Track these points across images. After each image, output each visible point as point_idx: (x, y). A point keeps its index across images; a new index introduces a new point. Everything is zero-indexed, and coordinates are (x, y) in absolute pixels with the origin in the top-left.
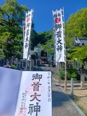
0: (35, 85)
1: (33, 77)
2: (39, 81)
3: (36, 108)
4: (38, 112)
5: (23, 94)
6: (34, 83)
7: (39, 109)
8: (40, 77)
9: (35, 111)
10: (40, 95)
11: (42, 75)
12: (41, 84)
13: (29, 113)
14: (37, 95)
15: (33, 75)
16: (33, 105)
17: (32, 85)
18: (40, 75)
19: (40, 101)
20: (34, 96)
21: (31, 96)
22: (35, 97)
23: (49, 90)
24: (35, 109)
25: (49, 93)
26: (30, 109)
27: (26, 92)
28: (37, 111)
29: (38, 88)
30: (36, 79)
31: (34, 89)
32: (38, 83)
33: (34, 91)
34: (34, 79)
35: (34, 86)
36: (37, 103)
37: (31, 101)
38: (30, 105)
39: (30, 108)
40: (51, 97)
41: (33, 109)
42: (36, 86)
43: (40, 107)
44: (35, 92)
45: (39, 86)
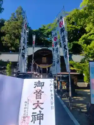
0: (37, 93)
1: (35, 85)
2: (42, 88)
3: (39, 116)
5: (26, 102)
6: (36, 91)
7: (42, 117)
8: (43, 85)
9: (38, 119)
10: (43, 103)
11: (44, 83)
12: (43, 92)
13: (32, 121)
14: (40, 103)
15: (35, 83)
16: (36, 113)
17: (34, 93)
18: (42, 83)
19: (42, 109)
20: (37, 105)
21: (34, 104)
23: (52, 98)
25: (51, 100)
27: (28, 100)
28: (40, 119)
30: (38, 86)
31: (36, 97)
32: (40, 90)
33: (36, 99)
34: (36, 86)
35: (36, 94)
36: (40, 112)
37: (34, 109)
38: (33, 113)
39: (33, 117)
40: (54, 105)
41: (36, 117)
42: (39, 94)
43: (43, 115)
44: (38, 100)
45: (41, 94)
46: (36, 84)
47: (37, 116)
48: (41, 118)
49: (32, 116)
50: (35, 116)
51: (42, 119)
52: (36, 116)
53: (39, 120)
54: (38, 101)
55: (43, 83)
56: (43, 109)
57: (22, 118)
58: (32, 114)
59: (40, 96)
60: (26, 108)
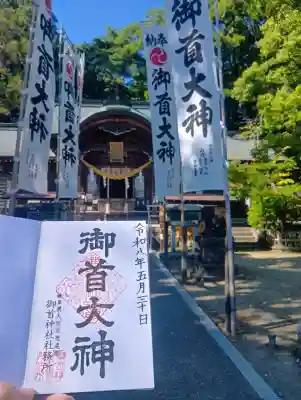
0: (91, 271)
1: (81, 242)
2: (107, 255)
3: (98, 348)
4: (107, 362)
5: (50, 303)
6: (87, 263)
7: (111, 351)
8: (110, 241)
9: (94, 360)
10: (110, 306)
11: (113, 235)
12: (112, 268)
13: (73, 369)
14: (101, 306)
15: (82, 235)
16: (87, 339)
17: (81, 271)
18: (107, 235)
19: (110, 324)
20: (90, 310)
21: (80, 309)
22: (94, 311)
23: (142, 285)
24: (95, 353)
25: (141, 294)
26: (77, 355)
27: (60, 296)
28: (102, 360)
29: (103, 279)
30: (92, 248)
31: (88, 284)
32: (102, 261)
33: (89, 290)
34: (85, 249)
35: (88, 276)
36: (103, 334)
37: (79, 326)
38: (78, 340)
39: (79, 352)
40: (148, 309)
41: (88, 354)
42: (96, 274)
43: (111, 343)
44: (93, 294)
45: (104, 274)
46: (87, 240)
47: (93, 349)
48: (107, 354)
49: (76, 349)
50: (87, 350)
51: (111, 358)
52: (90, 350)
53: (98, 363)
54: (94, 299)
55: (110, 237)
56: (112, 323)
57: (41, 360)
58: (74, 345)
59: (100, 281)
60: (52, 323)
